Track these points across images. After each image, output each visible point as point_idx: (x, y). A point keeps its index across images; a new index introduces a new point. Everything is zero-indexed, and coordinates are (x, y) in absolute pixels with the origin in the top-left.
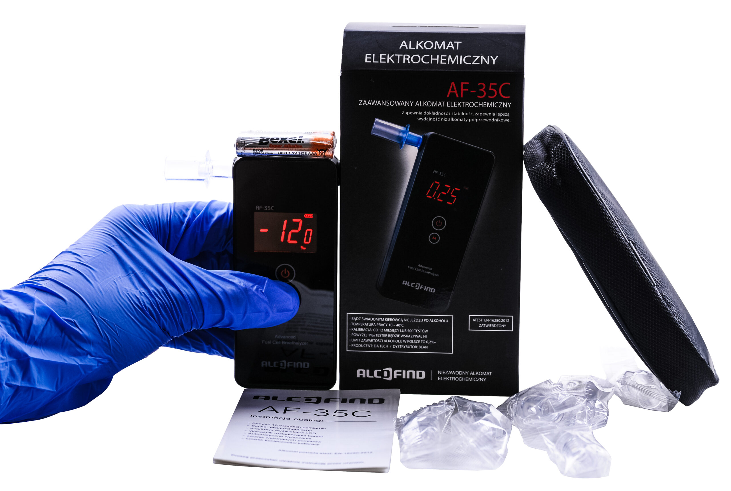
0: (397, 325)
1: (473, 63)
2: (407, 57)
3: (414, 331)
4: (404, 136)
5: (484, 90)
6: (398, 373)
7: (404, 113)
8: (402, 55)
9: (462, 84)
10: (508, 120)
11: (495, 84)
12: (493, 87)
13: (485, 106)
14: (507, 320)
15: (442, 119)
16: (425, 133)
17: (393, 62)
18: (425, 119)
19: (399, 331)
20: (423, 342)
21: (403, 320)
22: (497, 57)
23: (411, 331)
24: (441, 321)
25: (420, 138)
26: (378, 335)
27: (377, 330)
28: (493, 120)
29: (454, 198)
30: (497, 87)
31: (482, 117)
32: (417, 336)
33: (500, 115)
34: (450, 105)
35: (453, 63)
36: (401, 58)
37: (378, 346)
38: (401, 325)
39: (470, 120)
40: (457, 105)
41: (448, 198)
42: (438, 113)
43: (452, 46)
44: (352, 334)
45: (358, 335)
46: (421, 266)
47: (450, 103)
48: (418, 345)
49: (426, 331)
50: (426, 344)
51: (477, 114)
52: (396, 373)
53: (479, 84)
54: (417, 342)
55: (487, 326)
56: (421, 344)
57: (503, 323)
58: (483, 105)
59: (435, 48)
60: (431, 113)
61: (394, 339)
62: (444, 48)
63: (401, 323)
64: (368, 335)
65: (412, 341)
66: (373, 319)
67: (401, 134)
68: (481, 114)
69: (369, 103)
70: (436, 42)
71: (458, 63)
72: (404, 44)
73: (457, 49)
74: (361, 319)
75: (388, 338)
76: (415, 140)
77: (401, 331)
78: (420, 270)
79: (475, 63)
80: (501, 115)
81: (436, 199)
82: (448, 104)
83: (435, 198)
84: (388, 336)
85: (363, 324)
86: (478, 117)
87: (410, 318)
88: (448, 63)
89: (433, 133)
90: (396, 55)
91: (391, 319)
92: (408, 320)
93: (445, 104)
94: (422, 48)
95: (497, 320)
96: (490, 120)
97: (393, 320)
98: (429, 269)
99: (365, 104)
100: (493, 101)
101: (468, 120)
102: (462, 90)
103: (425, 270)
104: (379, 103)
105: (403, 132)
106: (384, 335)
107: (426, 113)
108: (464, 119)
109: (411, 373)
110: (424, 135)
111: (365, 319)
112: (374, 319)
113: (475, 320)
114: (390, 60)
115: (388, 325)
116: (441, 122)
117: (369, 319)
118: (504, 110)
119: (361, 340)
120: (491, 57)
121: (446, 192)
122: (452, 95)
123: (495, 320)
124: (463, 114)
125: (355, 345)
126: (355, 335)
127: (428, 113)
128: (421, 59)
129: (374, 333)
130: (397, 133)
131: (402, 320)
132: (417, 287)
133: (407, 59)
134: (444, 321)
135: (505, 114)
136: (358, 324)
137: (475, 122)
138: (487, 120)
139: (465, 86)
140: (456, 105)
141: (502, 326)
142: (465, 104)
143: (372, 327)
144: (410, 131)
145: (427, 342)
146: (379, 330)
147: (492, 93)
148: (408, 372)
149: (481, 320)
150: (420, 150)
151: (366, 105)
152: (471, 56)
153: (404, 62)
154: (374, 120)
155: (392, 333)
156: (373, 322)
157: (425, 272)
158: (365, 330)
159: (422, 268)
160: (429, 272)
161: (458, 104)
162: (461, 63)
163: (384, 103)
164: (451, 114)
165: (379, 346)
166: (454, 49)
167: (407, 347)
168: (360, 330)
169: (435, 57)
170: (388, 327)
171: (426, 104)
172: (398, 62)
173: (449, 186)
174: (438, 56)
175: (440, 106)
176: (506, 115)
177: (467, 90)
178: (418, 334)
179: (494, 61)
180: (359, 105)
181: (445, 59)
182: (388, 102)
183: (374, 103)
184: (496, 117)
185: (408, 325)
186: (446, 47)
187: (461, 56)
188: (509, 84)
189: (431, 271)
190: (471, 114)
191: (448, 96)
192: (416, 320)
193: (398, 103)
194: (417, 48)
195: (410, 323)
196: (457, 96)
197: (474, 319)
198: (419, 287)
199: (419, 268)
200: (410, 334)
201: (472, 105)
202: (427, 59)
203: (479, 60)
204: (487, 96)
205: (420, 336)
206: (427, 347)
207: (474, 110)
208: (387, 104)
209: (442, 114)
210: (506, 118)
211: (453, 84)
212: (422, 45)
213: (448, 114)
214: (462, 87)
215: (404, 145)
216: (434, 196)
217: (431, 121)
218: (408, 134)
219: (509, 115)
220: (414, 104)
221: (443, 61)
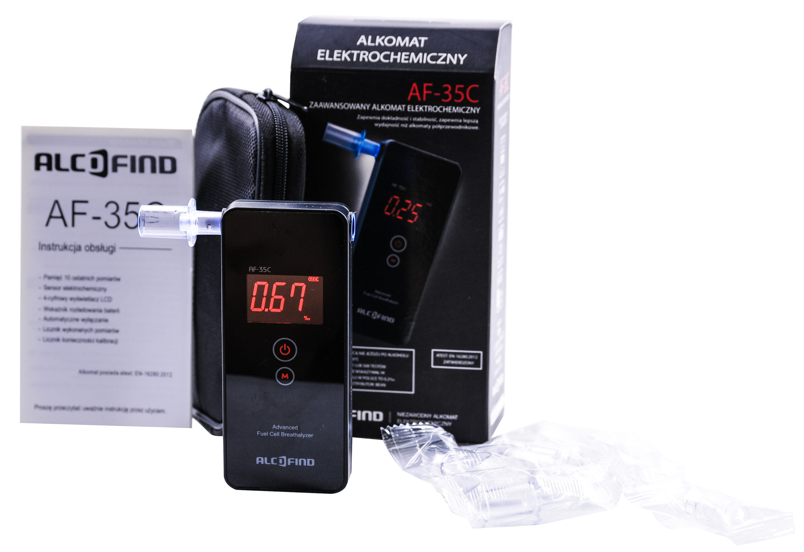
1: (439, 62)
2: (364, 54)
3: (370, 366)
4: (360, 143)
5: (450, 92)
6: (353, 414)
7: (360, 117)
8: (358, 52)
9: (425, 85)
10: (476, 128)
11: (462, 86)
12: (459, 89)
13: (450, 111)
14: (476, 357)
15: (402, 125)
16: (384, 141)
17: (349, 60)
18: (383, 125)
19: (354, 366)
20: (380, 378)
21: (358, 353)
22: (466, 55)
23: (367, 366)
24: (401, 355)
28: (460, 127)
29: (415, 216)
30: (464, 90)
31: (448, 124)
32: (374, 372)
34: (411, 109)
35: (416, 61)
36: (358, 55)
38: (356, 360)
39: (434, 127)
40: (418, 109)
42: (397, 118)
43: (417, 43)
46: (379, 292)
47: (411, 107)
48: (374, 382)
50: (383, 382)
51: (441, 120)
53: (444, 86)
54: (374, 378)
55: (452, 362)
56: (378, 381)
57: (470, 360)
58: (448, 109)
59: (397, 45)
60: (390, 118)
62: (407, 45)
63: (355, 356)
65: (368, 378)
67: (356, 142)
68: (446, 120)
70: (399, 38)
71: (421, 62)
72: (362, 39)
73: (422, 45)
76: (371, 148)
77: (356, 365)
78: (377, 297)
79: (441, 61)
80: (468, 121)
81: (395, 216)
82: (408, 108)
83: (393, 215)
86: (442, 124)
87: (366, 351)
88: (410, 62)
89: (392, 140)
90: (352, 52)
92: (363, 354)
93: (406, 108)
94: (383, 44)
95: (464, 356)
96: (456, 127)
98: (388, 295)
99: (316, 107)
100: (460, 105)
101: (431, 127)
102: (425, 92)
103: (383, 296)
104: (332, 105)
105: (359, 139)
107: (384, 118)
108: (427, 125)
109: (366, 415)
110: (382, 143)
113: (439, 355)
114: (345, 57)
116: (401, 128)
118: (472, 116)
120: (459, 55)
121: (406, 208)
122: (414, 98)
123: (461, 356)
124: (425, 119)
127: (387, 118)
128: (380, 57)
130: (351, 140)
132: (374, 316)
133: (365, 56)
134: (403, 355)
135: (473, 121)
137: (439, 129)
138: (453, 127)
139: (428, 88)
141: (469, 363)
142: (427, 108)
144: (366, 138)
145: (385, 379)
147: (459, 97)
148: (364, 413)
149: (445, 355)
150: (377, 160)
151: (318, 107)
152: (435, 54)
153: (361, 60)
154: (326, 124)
157: (383, 299)
159: (379, 295)
160: (387, 300)
161: (420, 109)
162: (425, 62)
163: (337, 106)
164: (412, 119)
166: (418, 45)
167: (362, 384)
169: (396, 54)
171: (384, 107)
172: (355, 60)
173: (410, 202)
174: (399, 54)
175: (400, 110)
177: (430, 92)
178: (375, 369)
179: (462, 59)
180: (310, 107)
181: (407, 57)
182: (342, 104)
183: (326, 105)
184: (463, 124)
185: (363, 360)
186: (409, 44)
187: (425, 55)
188: (477, 86)
189: (390, 298)
190: (434, 120)
191: (409, 99)
192: (372, 354)
193: (352, 106)
194: (377, 44)
195: (365, 356)
196: (419, 99)
198: (376, 316)
199: (376, 294)
200: (366, 369)
201: (435, 109)
202: (387, 57)
203: (445, 60)
204: (453, 99)
205: (377, 372)
206: (384, 385)
207: (438, 115)
208: (340, 107)
209: (402, 119)
210: (474, 125)
211: (415, 85)
212: (383, 41)
213: (409, 119)
214: (425, 88)
215: (359, 154)
216: (392, 212)
217: (390, 127)
218: (365, 142)
219: (477, 122)
220: (371, 107)
221: (405, 60)
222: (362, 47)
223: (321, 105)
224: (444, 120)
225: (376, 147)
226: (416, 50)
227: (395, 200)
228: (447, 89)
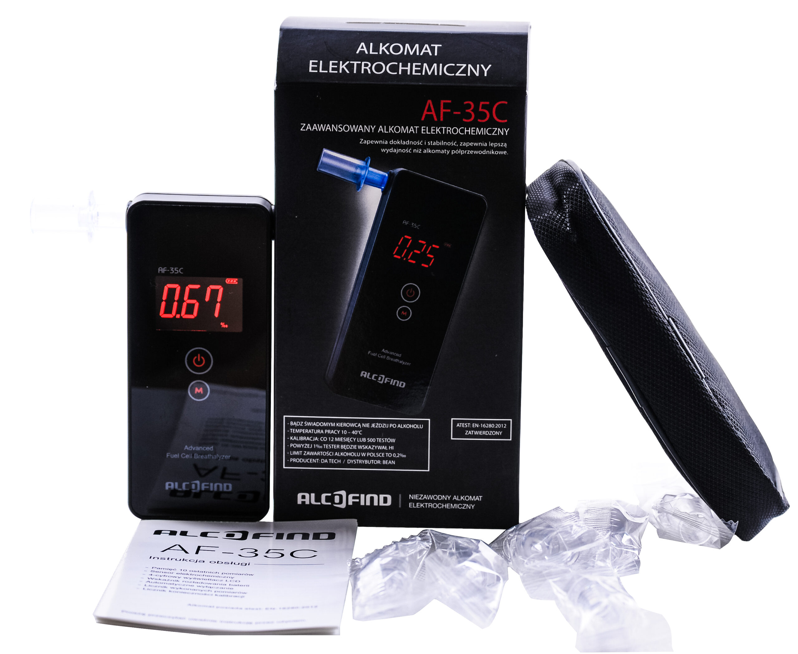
0: (353, 432)
1: (457, 74)
2: (366, 65)
3: (376, 440)
4: (363, 173)
5: (472, 111)
6: (354, 498)
7: (363, 142)
8: (359, 62)
9: (442, 102)
10: (505, 152)
11: (488, 103)
12: (484, 107)
13: (474, 133)
14: (504, 426)
15: (415, 151)
16: (392, 170)
17: (348, 72)
18: (391, 150)
19: (356, 440)
20: (388, 455)
21: (361, 425)
22: (490, 66)
23: (373, 440)
24: (413, 426)
25: (385, 176)
26: (326, 446)
27: (325, 439)
28: (485, 152)
29: (431, 259)
30: (490, 108)
31: (470, 148)
32: (380, 448)
34: (425, 131)
35: (429, 73)
36: (359, 66)
37: (326, 461)
38: (358, 433)
39: (453, 152)
40: (435, 132)
42: (408, 142)
43: (429, 51)
44: (292, 445)
45: (299, 446)
46: (387, 351)
47: (426, 129)
48: (381, 459)
50: (392, 459)
51: (462, 144)
53: (466, 103)
54: (381, 455)
55: (476, 433)
56: (386, 458)
57: (498, 430)
58: (470, 131)
59: (405, 53)
60: (400, 143)
61: (349, 451)
62: (418, 54)
63: (358, 429)
64: (313, 446)
65: (374, 455)
66: (320, 424)
67: (358, 171)
68: (468, 144)
70: (407, 45)
71: (436, 74)
72: (362, 47)
73: (436, 54)
74: (304, 424)
75: (340, 450)
76: (377, 178)
77: (359, 440)
78: (384, 357)
79: (460, 73)
80: (495, 145)
81: (407, 260)
82: (422, 130)
83: (405, 259)
84: (340, 447)
85: (307, 431)
86: (464, 148)
87: (371, 422)
88: (423, 74)
89: (402, 169)
90: (351, 62)
91: (345, 425)
93: (419, 130)
94: (388, 53)
95: (490, 426)
96: (480, 152)
97: (348, 425)
98: (397, 355)
99: (309, 130)
100: (485, 126)
101: (450, 152)
102: (442, 110)
103: (392, 356)
104: (328, 128)
105: (362, 168)
106: (334, 446)
107: (392, 142)
108: (445, 150)
109: (372, 499)
110: (390, 172)
111: (309, 424)
112: (322, 424)
113: (460, 425)
114: (343, 69)
115: (341, 432)
116: (413, 154)
117: (315, 424)
118: (499, 139)
119: (303, 453)
120: (483, 66)
121: (420, 250)
122: (429, 117)
123: (486, 425)
124: (443, 143)
125: (295, 460)
126: (295, 446)
127: (395, 143)
128: (386, 68)
129: (321, 443)
130: (352, 169)
131: (359, 425)
132: (381, 380)
133: (367, 68)
134: (417, 426)
135: (501, 144)
136: (299, 431)
137: (460, 154)
138: (476, 152)
139: (446, 106)
140: (433, 132)
141: (496, 433)
142: (446, 129)
143: (319, 436)
144: (370, 166)
145: (394, 455)
146: (328, 439)
147: (483, 116)
148: (369, 497)
149: (468, 425)
150: (384, 192)
151: (311, 130)
152: (454, 65)
153: (363, 72)
154: (322, 151)
155: (346, 443)
156: (320, 428)
157: (392, 359)
158: (308, 439)
159: (387, 355)
160: (396, 360)
161: (437, 131)
162: (440, 74)
163: (335, 128)
164: (427, 143)
165: (329, 461)
166: (430, 54)
167: (366, 462)
168: (302, 438)
169: (405, 65)
170: (341, 435)
171: (393, 129)
172: (355, 72)
173: (424, 242)
174: (409, 64)
175: (412, 132)
176: (502, 146)
177: (449, 111)
178: (381, 444)
179: (486, 71)
180: (301, 130)
181: (419, 69)
182: (340, 126)
183: (322, 128)
184: (489, 148)
185: (368, 433)
186: (420, 52)
187: (441, 65)
188: (506, 103)
189: (400, 359)
190: (454, 144)
191: (423, 119)
192: (379, 425)
193: (353, 128)
194: (380, 53)
195: (370, 429)
196: (436, 119)
197: (458, 424)
198: (383, 379)
199: (383, 354)
200: (371, 444)
201: (455, 131)
202: (394, 68)
203: (465, 71)
204: (476, 119)
205: (385, 448)
206: (394, 462)
207: (459, 138)
208: (339, 129)
209: (414, 143)
210: (502, 149)
211: (430, 102)
212: (388, 48)
213: (423, 143)
214: (442, 107)
215: (362, 186)
216: (403, 255)
217: (399, 153)
218: (369, 171)
219: (506, 145)
220: (376, 129)
221: (416, 71)
222: (363, 57)
223: (315, 127)
224: (466, 144)
226: (429, 60)
227: (406, 241)
228: (469, 106)
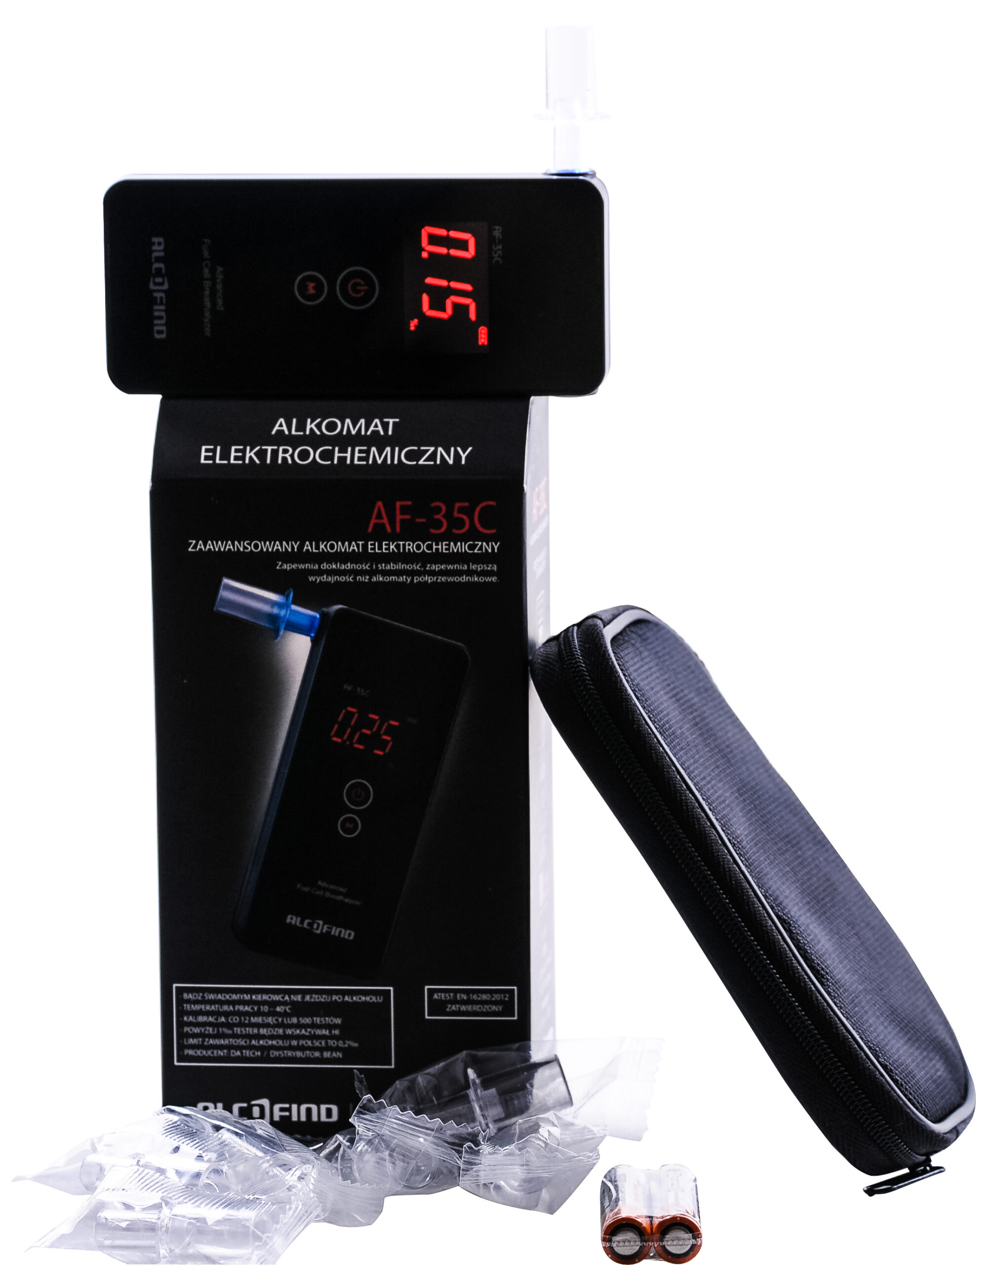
0: (278, 1009)
1: (421, 462)
2: (285, 451)
3: (313, 1020)
4: (283, 613)
5: (444, 516)
6: (282, 1110)
7: (281, 566)
8: (276, 447)
9: (398, 504)
10: (494, 579)
11: (467, 504)
12: (461, 510)
13: (446, 549)
14: (505, 997)
15: (359, 579)
16: (325, 608)
17: (258, 462)
18: (324, 578)
19: (283, 1021)
20: (331, 1043)
21: (290, 997)
22: (470, 449)
23: (307, 1020)
24: (368, 999)
25: (315, 618)
26: (238, 1030)
27: (236, 1019)
28: (464, 579)
29: (387, 742)
30: (469, 512)
31: (442, 573)
32: (319, 1032)
33: (477, 568)
34: (374, 549)
35: (379, 462)
36: (275, 453)
37: (238, 1053)
38: (285, 1010)
39: (417, 579)
40: (388, 549)
41: (375, 741)
42: (349, 566)
43: (380, 428)
44: (186, 1029)
45: (197, 1030)
46: (324, 885)
47: (374, 545)
48: (321, 1049)
49: (338, 1021)
50: (337, 1049)
51: (430, 567)
52: (278, 1110)
53: (433, 505)
54: (321, 1043)
55: (463, 1008)
56: (328, 1048)
57: (496, 1003)
58: (442, 547)
59: (345, 433)
60: (337, 566)
61: (272, 1037)
62: (363, 433)
63: (285, 1003)
64: (218, 1030)
65: (309, 1043)
66: (228, 997)
67: (275, 611)
68: (438, 567)
69: (210, 546)
70: (348, 421)
71: (389, 462)
72: (280, 425)
73: (390, 433)
74: (203, 997)
75: (259, 1037)
76: (305, 622)
77: (287, 1020)
78: (321, 893)
79: (425, 461)
80: (481, 567)
81: (352, 744)
82: (370, 547)
83: (348, 743)
84: (259, 1031)
85: (208, 1008)
86: (432, 573)
87: (304, 992)
88: (370, 462)
89: (340, 606)
90: (263, 447)
91: (265, 997)
92: (299, 998)
93: (365, 547)
94: (318, 433)
95: (485, 997)
96: (457, 579)
97: (270, 997)
98: (342, 889)
99: (201, 549)
100: (463, 539)
101: (412, 580)
102: (399, 517)
103: (333, 892)
104: (229, 546)
105: (280, 606)
106: (250, 1030)
107: (325, 566)
108: (404, 577)
109: (309, 1111)
110: (323, 612)
111: (212, 997)
112: (230, 997)
113: (438, 996)
114: (251, 458)
115: (259, 1009)
116: (356, 583)
117: (220, 997)
118: (484, 558)
119: (203, 1041)
120: (459, 449)
121: (370, 729)
122: (380, 527)
123: (478, 996)
124: (401, 566)
125: (191, 1052)
126: (191, 1030)
127: (329, 567)
128: (315, 455)
129: (230, 1026)
130: (266, 608)
131: (287, 998)
132: (317, 929)
133: (287, 455)
134: (374, 999)
135: (488, 567)
136: (197, 1007)
137: (426, 582)
138: (450, 579)
139: (404, 510)
140: (386, 549)
141: (494, 1008)
142: (404, 545)
143: (226, 1014)
144: (294, 602)
145: (341, 1044)
146: (240, 1019)
147: (460, 523)
148: (304, 1107)
149: (450, 996)
150: (315, 642)
151: (204, 549)
152: (416, 448)
153: (280, 461)
154: (220, 581)
155: (267, 1026)
156: (228, 1002)
157: (333, 896)
158: (211, 1019)
159: (325, 889)
160: (340, 898)
161: (391, 547)
162: (396, 462)
163: (239, 546)
164: (377, 567)
165: (242, 1053)
166: (382, 433)
167: (299, 1054)
168: (201, 1019)
169: (343, 450)
170: (259, 1014)
171: (326, 546)
172: (268, 461)
173: (376, 717)
174: (349, 449)
175: (354, 550)
176: (489, 569)
177: (408, 517)
178: (321, 1027)
179: (464, 456)
180: (190, 550)
181: (364, 455)
182: (247, 544)
183: (219, 546)
184: (470, 573)
185: (299, 1009)
186: (366, 430)
187: (397, 449)
188: (494, 504)
189: (345, 895)
190: (417, 567)
191: (370, 530)
192: (316, 998)
193: (267, 546)
194: (308, 432)
195: (303, 1003)
196: (389, 529)
197: (435, 994)
198: (320, 927)
199: (320, 888)
200: (305, 1026)
201: (418, 547)
202: (327, 455)
203: (433, 457)
204: (449, 530)
205: (326, 1032)
206: (339, 1055)
207: (423, 559)
208: (245, 548)
209: (358, 567)
210: (490, 573)
211: (379, 505)
212: (319, 426)
213: (371, 567)
214: (398, 511)
215: (281, 633)
216: (345, 737)
217: (337, 582)
218: (291, 610)
219: (495, 568)
220: (301, 547)
221: (360, 459)
222: (281, 439)
223: (210, 545)
224: (435, 567)
225: (314, 618)
226: (379, 441)
227: (350, 715)
228: (438, 510)
